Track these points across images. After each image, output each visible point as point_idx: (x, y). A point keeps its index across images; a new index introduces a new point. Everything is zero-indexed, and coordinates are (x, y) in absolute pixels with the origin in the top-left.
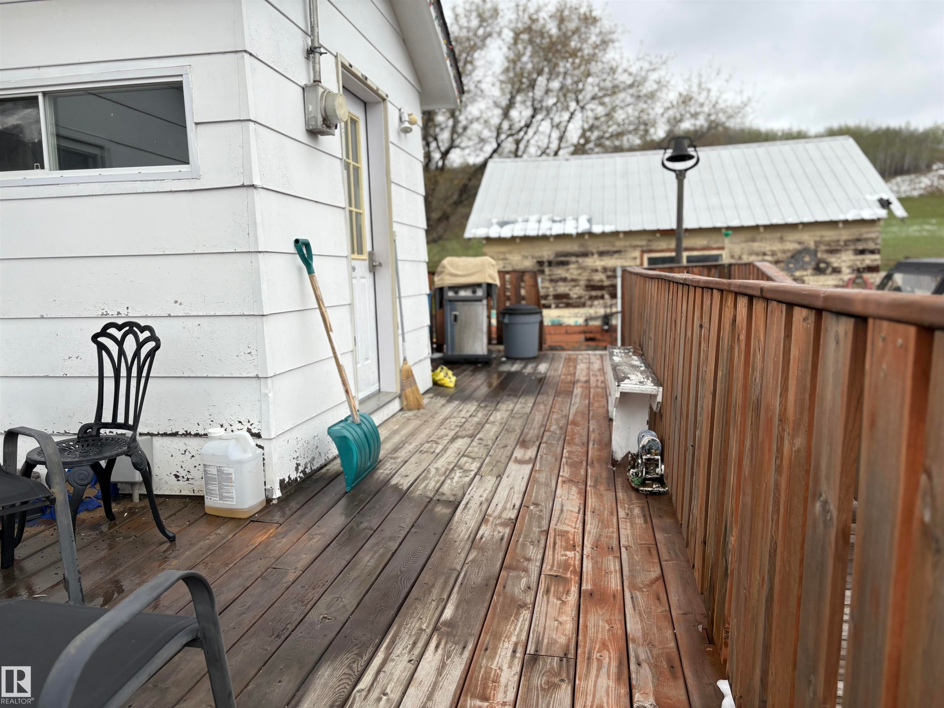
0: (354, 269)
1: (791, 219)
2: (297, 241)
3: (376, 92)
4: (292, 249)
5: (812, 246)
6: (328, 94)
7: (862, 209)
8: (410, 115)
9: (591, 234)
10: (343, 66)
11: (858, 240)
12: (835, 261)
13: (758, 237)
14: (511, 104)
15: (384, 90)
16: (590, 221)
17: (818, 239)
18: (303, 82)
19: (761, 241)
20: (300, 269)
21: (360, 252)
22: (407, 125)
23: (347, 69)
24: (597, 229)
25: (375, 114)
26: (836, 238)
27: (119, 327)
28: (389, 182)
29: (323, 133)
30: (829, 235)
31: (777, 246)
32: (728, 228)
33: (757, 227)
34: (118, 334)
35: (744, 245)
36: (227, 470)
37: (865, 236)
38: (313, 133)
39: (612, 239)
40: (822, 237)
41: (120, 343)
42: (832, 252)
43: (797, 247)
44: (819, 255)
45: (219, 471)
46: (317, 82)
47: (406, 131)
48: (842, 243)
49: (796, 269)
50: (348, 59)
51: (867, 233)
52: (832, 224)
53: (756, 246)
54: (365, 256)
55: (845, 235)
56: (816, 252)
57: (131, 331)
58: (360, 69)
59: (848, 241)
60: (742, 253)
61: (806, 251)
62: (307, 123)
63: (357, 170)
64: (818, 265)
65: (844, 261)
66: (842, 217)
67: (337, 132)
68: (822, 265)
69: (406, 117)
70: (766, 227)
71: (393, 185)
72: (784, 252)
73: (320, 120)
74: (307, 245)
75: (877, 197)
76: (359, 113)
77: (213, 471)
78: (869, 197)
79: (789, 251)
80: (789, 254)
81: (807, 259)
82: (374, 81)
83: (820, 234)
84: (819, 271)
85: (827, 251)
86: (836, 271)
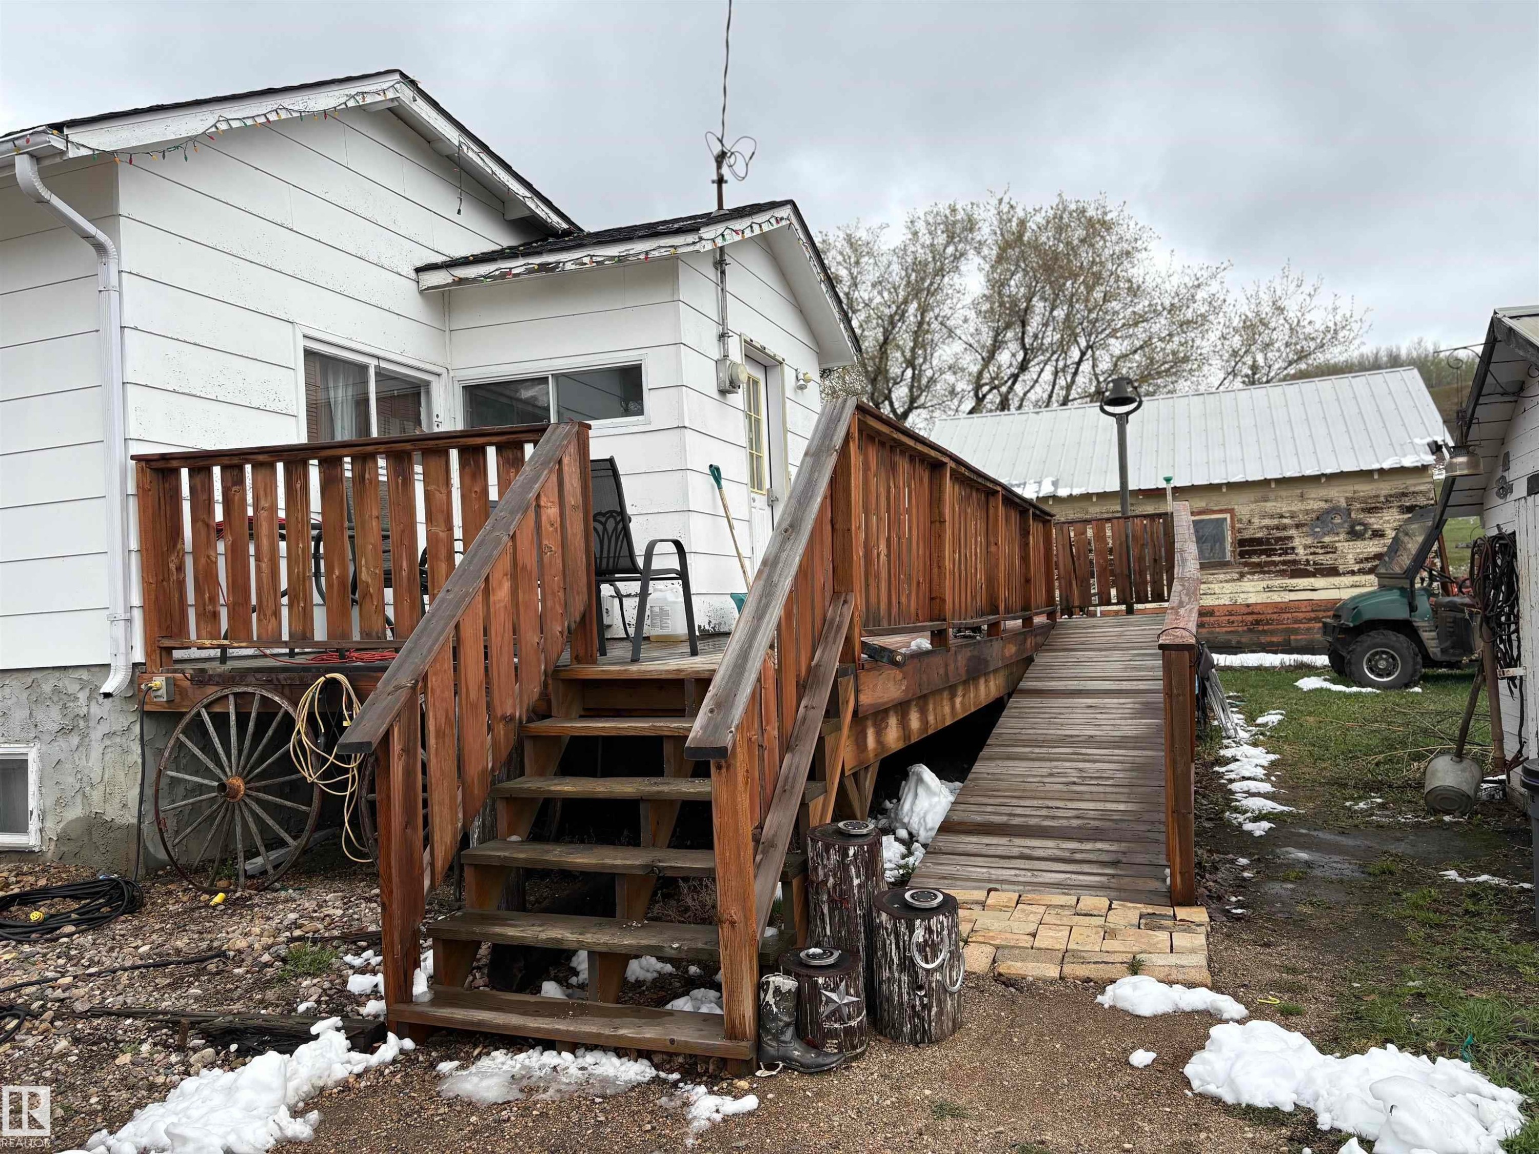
0: (754, 501)
1: (1310, 471)
2: (711, 466)
3: (774, 358)
4: (708, 471)
5: (1343, 504)
6: (733, 364)
7: (1405, 456)
8: (805, 374)
9: (1054, 498)
10: (745, 341)
11: (1404, 495)
12: (1374, 522)
13: (1272, 495)
14: (997, 345)
15: (780, 355)
16: (1055, 484)
17: (1349, 495)
18: (716, 357)
19: (1276, 500)
20: (713, 486)
21: (760, 487)
22: (802, 382)
23: (749, 343)
24: (1063, 492)
25: (773, 376)
26: (1374, 493)
27: (603, 515)
28: (786, 431)
29: (729, 392)
30: (1365, 489)
31: (1297, 506)
32: (1229, 485)
33: (1266, 482)
34: (603, 520)
35: (1253, 506)
36: (666, 608)
37: (1412, 489)
38: (723, 392)
39: (1084, 504)
40: (1355, 492)
41: (604, 525)
42: (1370, 510)
43: (1323, 505)
44: (1353, 515)
45: (661, 609)
46: (726, 356)
47: (802, 388)
48: (1382, 499)
49: (1325, 534)
50: (749, 335)
51: (1415, 485)
52: (1365, 475)
53: (1270, 506)
54: (765, 492)
55: (1385, 488)
56: (1349, 512)
57: (612, 516)
58: (759, 341)
59: (1391, 496)
60: (1252, 516)
61: (1334, 510)
62: (718, 386)
63: (758, 421)
64: (1352, 527)
65: (1388, 522)
66: (1376, 466)
67: (740, 391)
68: (1358, 528)
69: (801, 376)
70: (1277, 481)
71: (789, 435)
72: (1307, 512)
73: (728, 383)
74: (718, 469)
75: (1429, 440)
76: (759, 375)
77: (657, 610)
78: (1417, 441)
79: (1313, 511)
80: (1314, 516)
81: (1338, 520)
82: (772, 349)
83: (1351, 488)
84: (1354, 535)
85: (1363, 510)
86: (1378, 534)
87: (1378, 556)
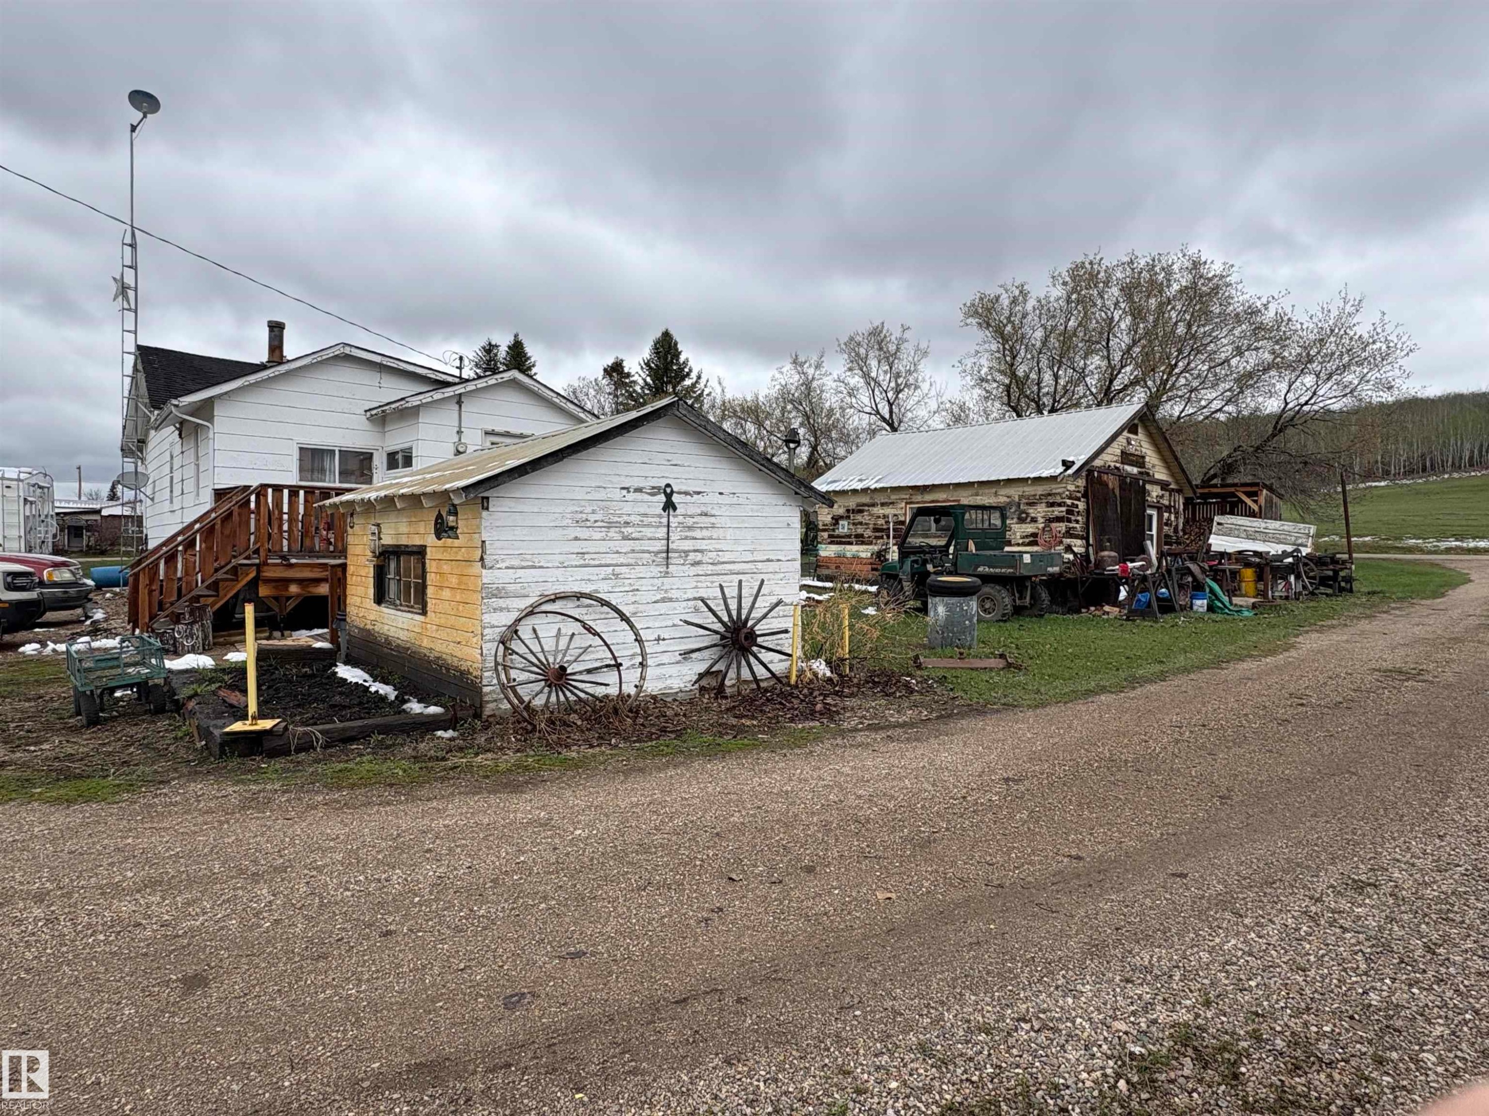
5: (1017, 499)
10: (486, 431)
11: (1050, 495)
12: (1032, 511)
17: (1020, 493)
23: (490, 431)
26: (1034, 493)
30: (1029, 490)
31: (992, 500)
37: (1054, 491)
40: (1024, 491)
42: (1031, 504)
43: (1007, 499)
44: (1022, 507)
48: (1038, 497)
50: (491, 428)
51: (1056, 489)
53: (979, 499)
55: (1040, 490)
56: (1019, 504)
59: (1042, 495)
61: (1012, 503)
64: (1020, 515)
65: (1040, 512)
68: (1023, 515)
81: (1013, 510)
83: (1021, 489)
84: (1021, 521)
85: (1027, 504)
86: (1034, 520)
87: (1034, 535)
